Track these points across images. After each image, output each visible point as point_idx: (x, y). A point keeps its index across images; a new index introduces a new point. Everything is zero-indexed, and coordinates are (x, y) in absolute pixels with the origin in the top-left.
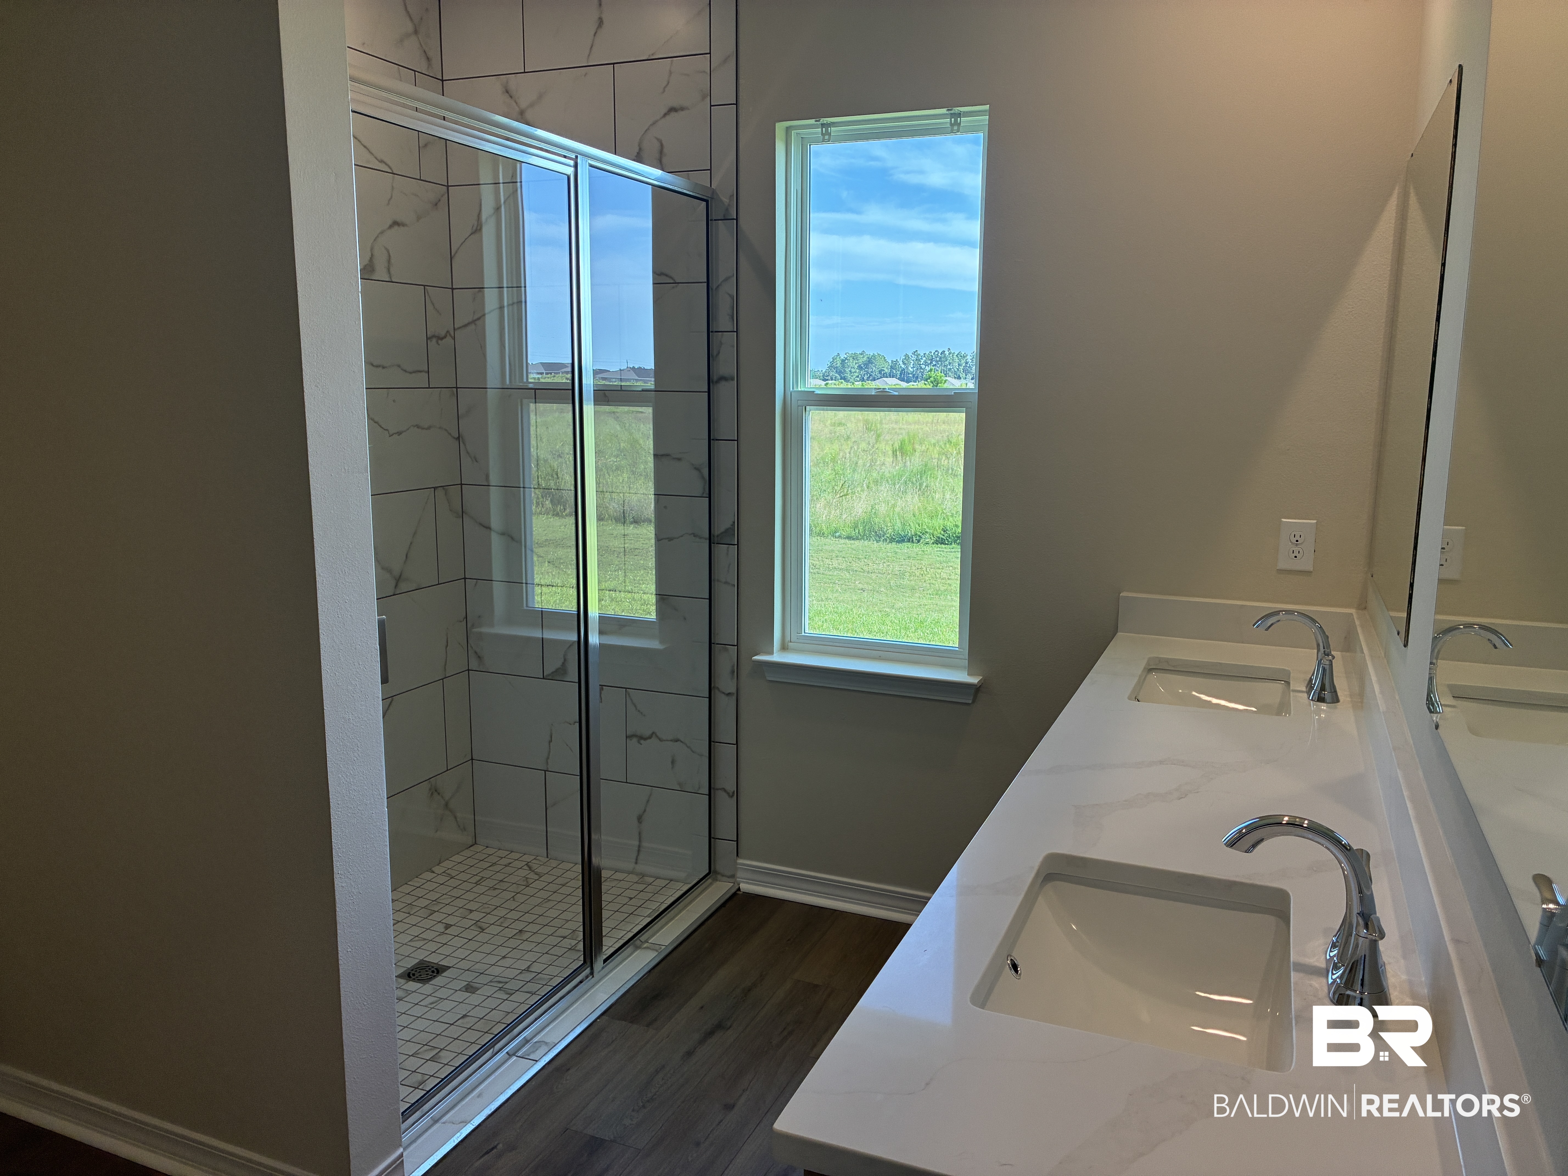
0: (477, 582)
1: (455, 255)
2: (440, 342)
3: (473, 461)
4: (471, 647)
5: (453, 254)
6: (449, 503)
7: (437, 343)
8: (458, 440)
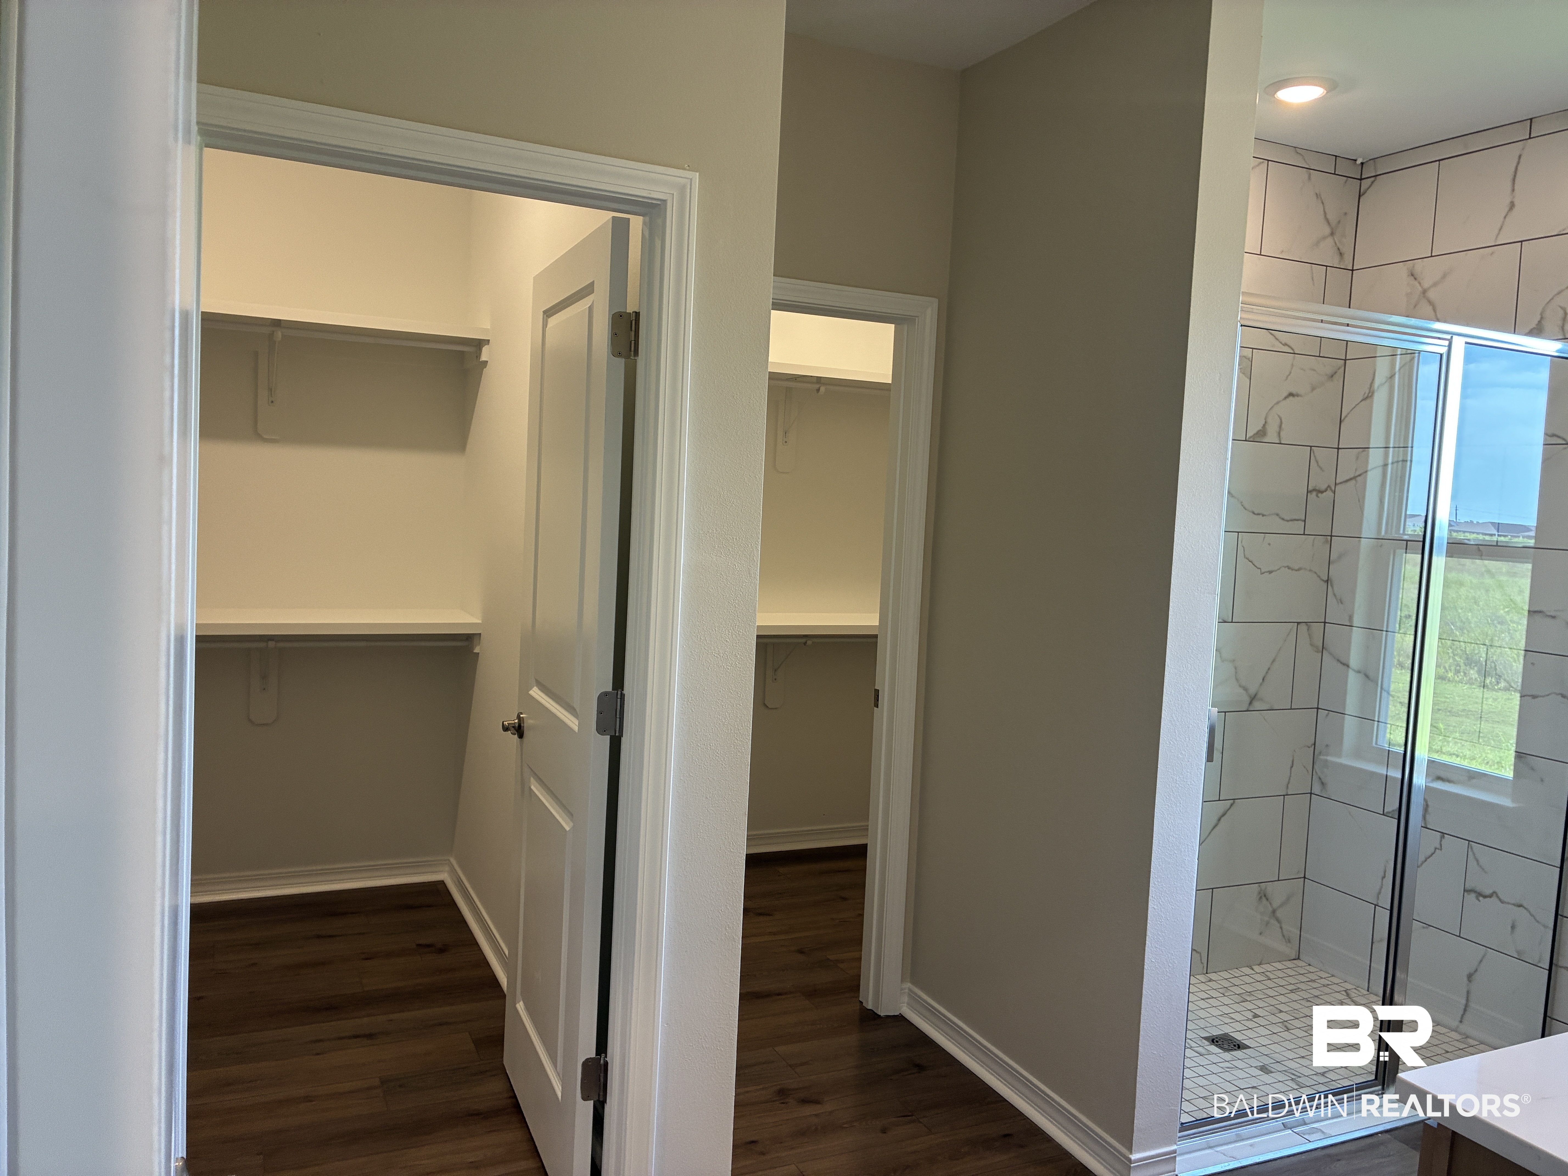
0: (1328, 713)
1: (1344, 419)
2: (1320, 495)
3: (1338, 603)
4: (1316, 772)
5: (1342, 419)
6: (1310, 638)
7: (1317, 496)
8: (1326, 584)
